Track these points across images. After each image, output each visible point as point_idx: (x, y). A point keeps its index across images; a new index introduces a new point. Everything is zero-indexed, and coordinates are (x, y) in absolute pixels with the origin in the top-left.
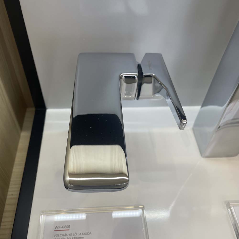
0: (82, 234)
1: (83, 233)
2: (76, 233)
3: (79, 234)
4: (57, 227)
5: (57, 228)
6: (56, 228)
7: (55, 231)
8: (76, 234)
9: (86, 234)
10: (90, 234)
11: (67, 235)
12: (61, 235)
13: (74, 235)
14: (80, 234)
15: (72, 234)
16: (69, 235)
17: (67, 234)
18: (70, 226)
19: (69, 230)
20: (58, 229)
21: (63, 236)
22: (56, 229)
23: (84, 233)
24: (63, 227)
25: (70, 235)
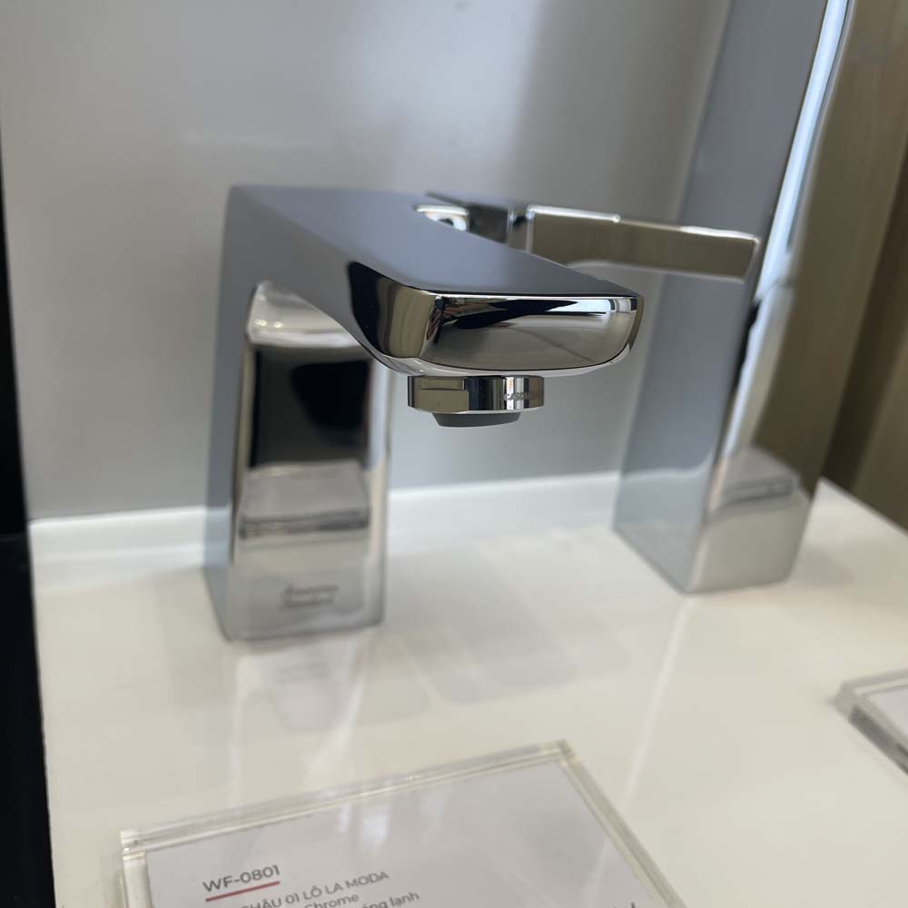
0: (344, 885)
1: (348, 883)
2: (315, 888)
3: (331, 889)
4: (212, 883)
5: (218, 887)
6: (209, 890)
7: (208, 900)
8: (316, 893)
9: (363, 881)
10: (380, 878)
11: (277, 904)
13: (309, 895)
14: (337, 887)
15: (301, 896)
16: (284, 900)
17: (273, 901)
18: (276, 867)
19: (277, 883)
20: (223, 890)
22: (215, 893)
23: (354, 881)
24: (246, 878)
25: (290, 900)
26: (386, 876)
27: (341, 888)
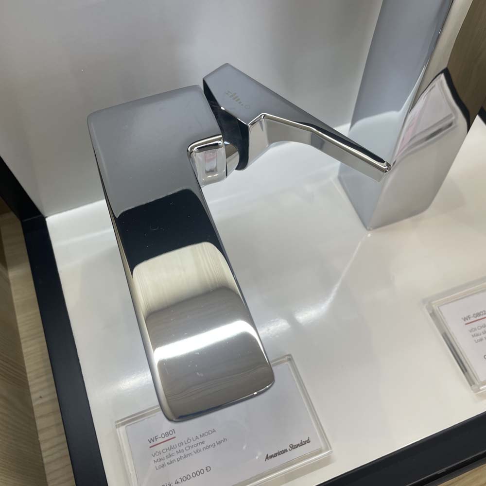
0: (199, 437)
1: (200, 435)
3: (194, 439)
4: (151, 439)
5: (153, 441)
6: (150, 442)
7: (151, 447)
8: (189, 441)
9: (206, 434)
10: (212, 432)
11: (175, 447)
12: (165, 451)
14: (197, 438)
15: (184, 443)
16: (177, 446)
17: (174, 446)
18: (174, 430)
19: (175, 437)
20: (155, 442)
21: (168, 451)
22: (153, 444)
23: (203, 434)
24: (163, 436)
25: (180, 445)
26: (215, 431)
27: (198, 438)
